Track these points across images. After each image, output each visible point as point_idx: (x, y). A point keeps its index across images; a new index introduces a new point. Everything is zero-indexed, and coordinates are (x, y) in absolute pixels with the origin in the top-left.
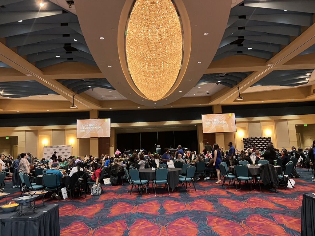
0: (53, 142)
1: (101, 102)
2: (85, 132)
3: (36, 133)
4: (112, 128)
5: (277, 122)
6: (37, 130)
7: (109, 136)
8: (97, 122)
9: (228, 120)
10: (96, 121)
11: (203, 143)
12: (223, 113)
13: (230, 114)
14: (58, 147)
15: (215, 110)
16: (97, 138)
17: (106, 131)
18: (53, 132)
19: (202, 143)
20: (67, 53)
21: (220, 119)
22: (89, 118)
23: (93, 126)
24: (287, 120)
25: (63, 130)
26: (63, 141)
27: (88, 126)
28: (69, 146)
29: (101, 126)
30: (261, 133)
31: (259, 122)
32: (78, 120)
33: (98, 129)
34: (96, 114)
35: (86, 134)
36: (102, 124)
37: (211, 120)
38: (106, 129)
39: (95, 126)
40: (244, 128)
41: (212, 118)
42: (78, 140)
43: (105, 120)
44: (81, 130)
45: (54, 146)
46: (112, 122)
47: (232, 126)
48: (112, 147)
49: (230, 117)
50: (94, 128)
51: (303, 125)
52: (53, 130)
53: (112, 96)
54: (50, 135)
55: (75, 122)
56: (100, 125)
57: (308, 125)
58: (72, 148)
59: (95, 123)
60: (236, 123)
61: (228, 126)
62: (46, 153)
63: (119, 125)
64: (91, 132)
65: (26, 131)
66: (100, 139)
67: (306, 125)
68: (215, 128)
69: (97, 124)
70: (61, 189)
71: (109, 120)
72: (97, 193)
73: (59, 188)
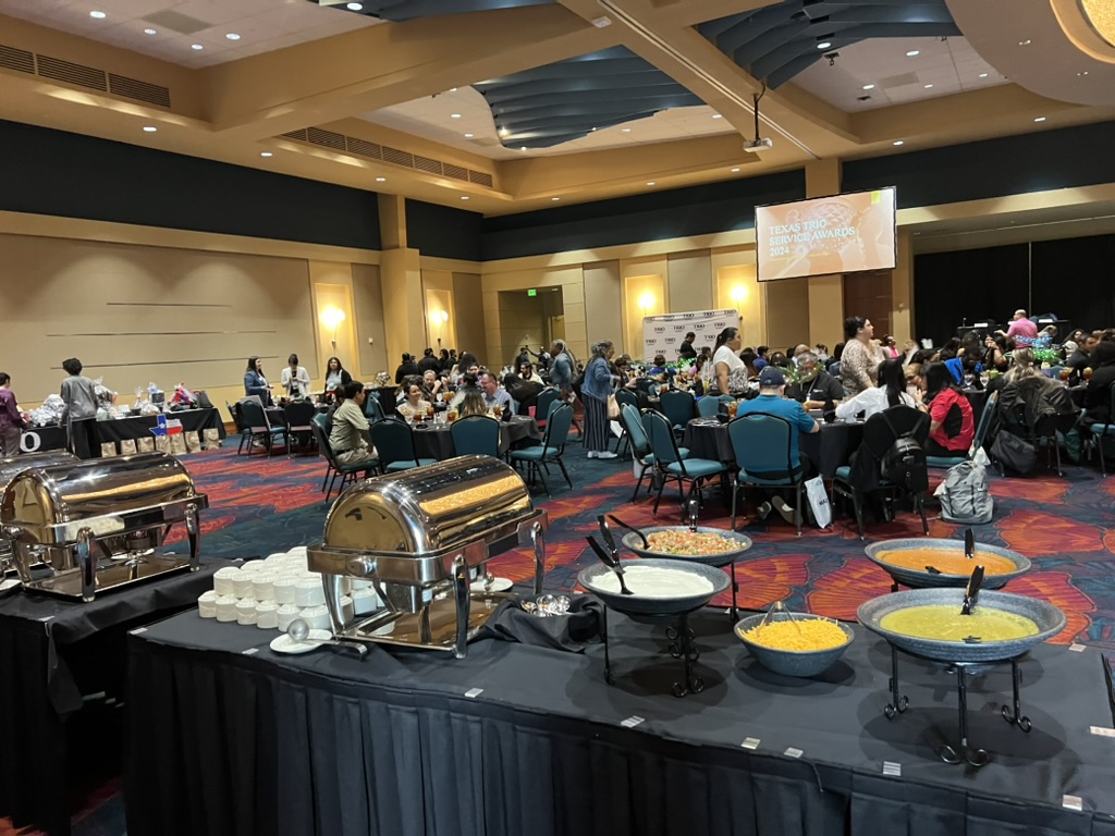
0: (672, 300)
1: (857, 121)
2: (790, 255)
3: (615, 269)
4: (901, 231)
6: (618, 260)
7: (892, 265)
8: (836, 211)
10: (831, 206)
14: (690, 317)
16: (839, 277)
17: (878, 245)
18: (670, 262)
22: (803, 197)
23: (820, 229)
25: (705, 252)
26: (706, 295)
27: (801, 231)
28: (730, 313)
29: (854, 223)
32: (760, 211)
33: (842, 240)
34: (834, 177)
35: (792, 262)
36: (860, 215)
38: (877, 238)
39: (828, 228)
42: (760, 287)
43: (868, 201)
44: (774, 247)
45: (679, 315)
46: (902, 202)
48: (900, 310)
50: (823, 235)
52: (670, 256)
53: (918, 81)
54: (661, 276)
55: (749, 219)
56: (849, 221)
58: (741, 318)
59: (831, 215)
62: (652, 341)
63: (935, 213)
64: (811, 252)
65: (585, 266)
66: (850, 280)
69: (835, 220)
70: (806, 483)
71: (888, 195)
72: (974, 511)
73: (797, 477)
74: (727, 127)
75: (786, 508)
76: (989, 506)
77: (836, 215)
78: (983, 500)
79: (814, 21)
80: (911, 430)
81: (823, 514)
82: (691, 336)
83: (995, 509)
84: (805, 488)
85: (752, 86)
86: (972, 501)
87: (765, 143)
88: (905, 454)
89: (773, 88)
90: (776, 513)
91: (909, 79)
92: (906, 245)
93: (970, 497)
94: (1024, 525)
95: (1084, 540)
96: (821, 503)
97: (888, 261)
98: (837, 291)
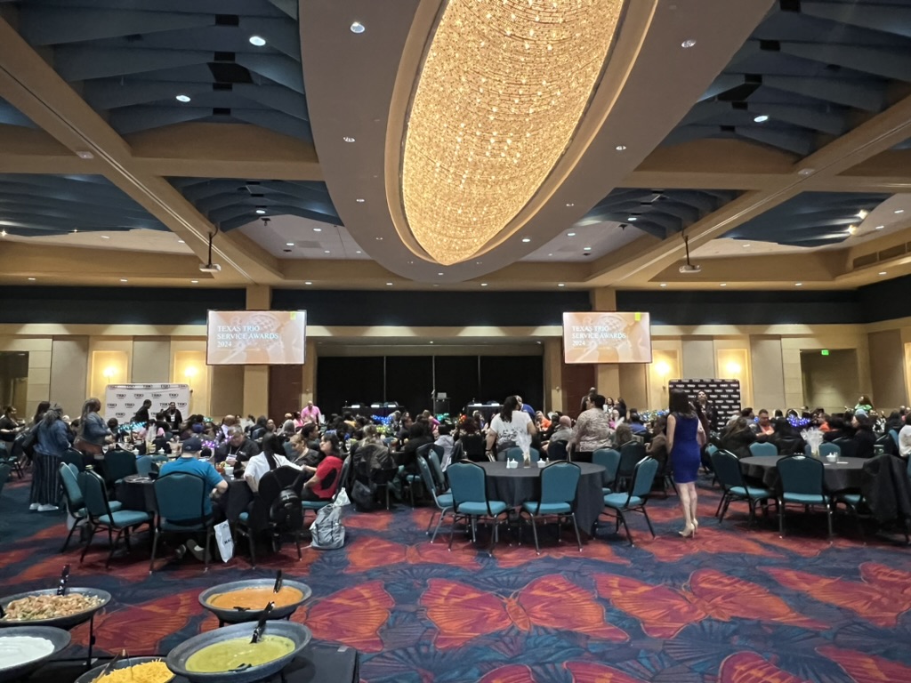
0: (135, 373)
1: (282, 264)
2: (232, 348)
3: (85, 345)
4: (310, 341)
5: (755, 340)
6: (88, 336)
7: (302, 362)
8: (267, 321)
9: (631, 329)
10: (263, 318)
11: (560, 392)
12: (619, 309)
13: (637, 315)
14: (148, 387)
15: (598, 299)
16: (266, 367)
17: (293, 348)
18: (135, 343)
19: (558, 390)
20: (216, 87)
21: (611, 326)
22: (244, 308)
23: (255, 332)
24: (779, 337)
25: (165, 339)
26: (163, 372)
27: (241, 332)
28: (183, 386)
29: (278, 331)
30: (715, 368)
31: (711, 338)
32: (212, 314)
33: (270, 342)
34: (266, 298)
35: (233, 353)
36: (282, 325)
37: (587, 328)
38: (294, 342)
39: (260, 332)
40: (672, 354)
41: (589, 322)
42: (209, 369)
43: (287, 318)
44: (221, 340)
45: (139, 385)
46: (311, 321)
47: (640, 347)
48: (307, 393)
49: (636, 323)
50: (256, 336)
51: (819, 352)
52: (135, 338)
53: (320, 247)
54: (127, 353)
55: (203, 318)
56: (275, 329)
57: (832, 352)
58: (192, 391)
59: (262, 323)
60: (653, 338)
61: (630, 346)
62: (112, 405)
63: (331, 331)
64: (247, 348)
65: (55, 338)
66: (274, 370)
67: (825, 353)
68: (597, 350)
69: (265, 327)
70: (215, 527)
71: (301, 315)
72: (332, 540)
73: (208, 523)
74: (188, 250)
75: (198, 548)
76: (342, 536)
77: (266, 324)
78: (339, 532)
79: (253, 195)
80: (291, 483)
81: (226, 550)
82: (148, 403)
83: (347, 538)
84: (214, 531)
85: (209, 228)
86: (332, 533)
87: (215, 268)
88: (286, 501)
89: (223, 230)
90: (190, 553)
91: (314, 245)
92: (312, 348)
93: (330, 530)
94: (362, 548)
95: (395, 555)
96: (226, 542)
97: (299, 359)
98: (264, 377)
